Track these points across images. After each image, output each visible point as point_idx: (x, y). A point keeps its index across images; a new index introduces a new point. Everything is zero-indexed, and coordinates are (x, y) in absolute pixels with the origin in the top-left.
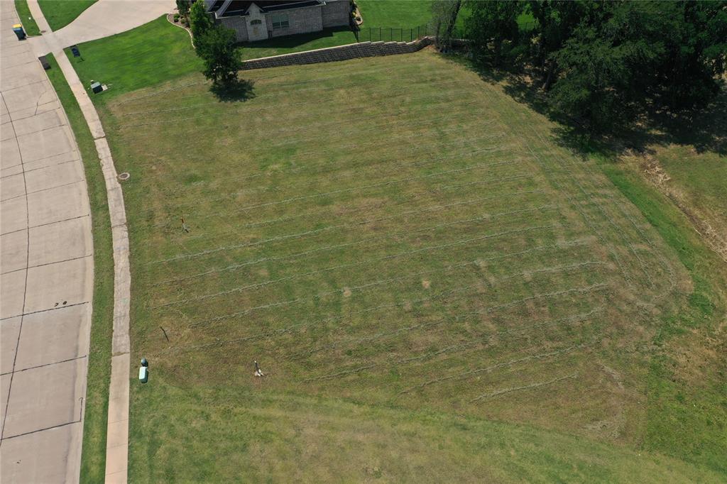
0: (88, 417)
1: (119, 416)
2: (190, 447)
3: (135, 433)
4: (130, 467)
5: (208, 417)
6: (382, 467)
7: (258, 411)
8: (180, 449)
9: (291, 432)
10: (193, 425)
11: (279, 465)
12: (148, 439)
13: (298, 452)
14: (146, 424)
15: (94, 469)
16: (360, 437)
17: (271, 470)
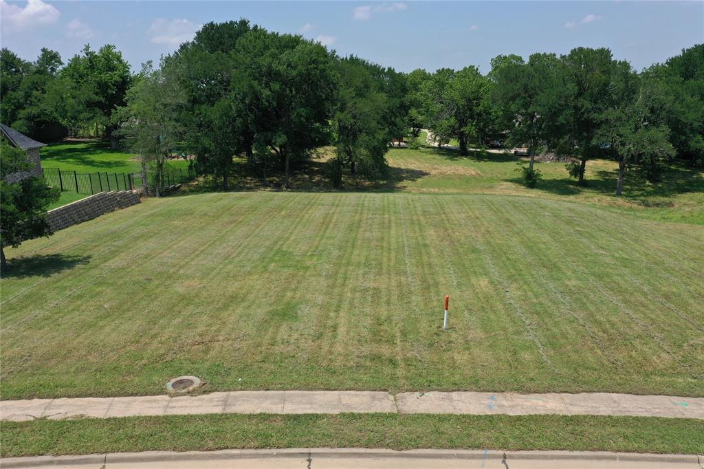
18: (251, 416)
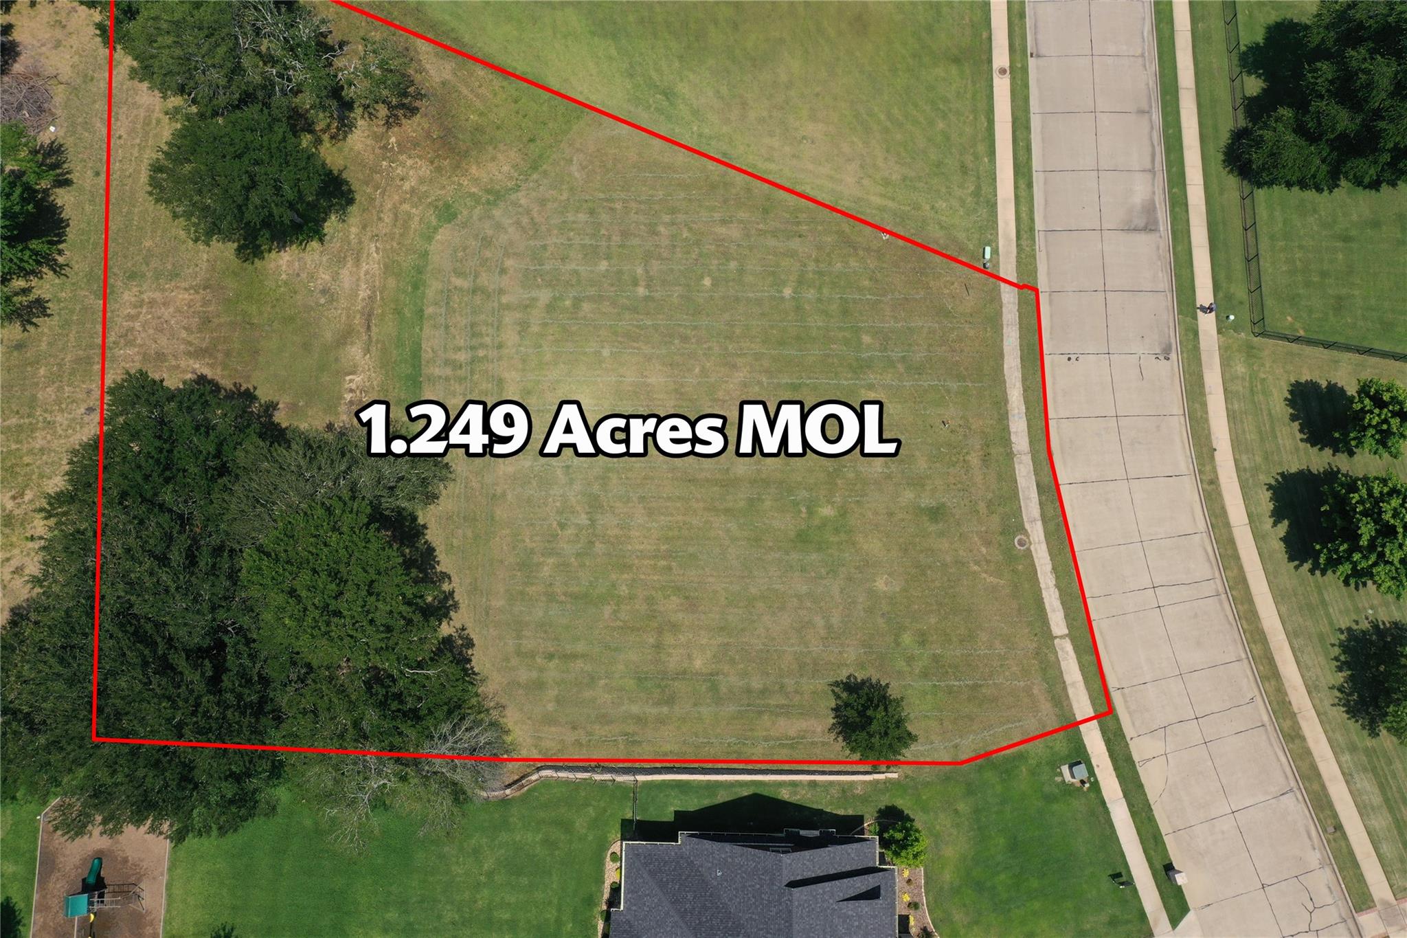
0: (1032, 229)
1: (1007, 223)
2: (948, 187)
3: (992, 206)
4: (995, 180)
5: (933, 208)
6: (800, 142)
7: (890, 204)
8: (956, 188)
9: (866, 182)
10: (944, 205)
11: (880, 162)
12: (982, 199)
13: (862, 167)
14: (983, 212)
15: (1023, 186)
16: (811, 167)
17: (886, 159)
18: (1041, 508)
